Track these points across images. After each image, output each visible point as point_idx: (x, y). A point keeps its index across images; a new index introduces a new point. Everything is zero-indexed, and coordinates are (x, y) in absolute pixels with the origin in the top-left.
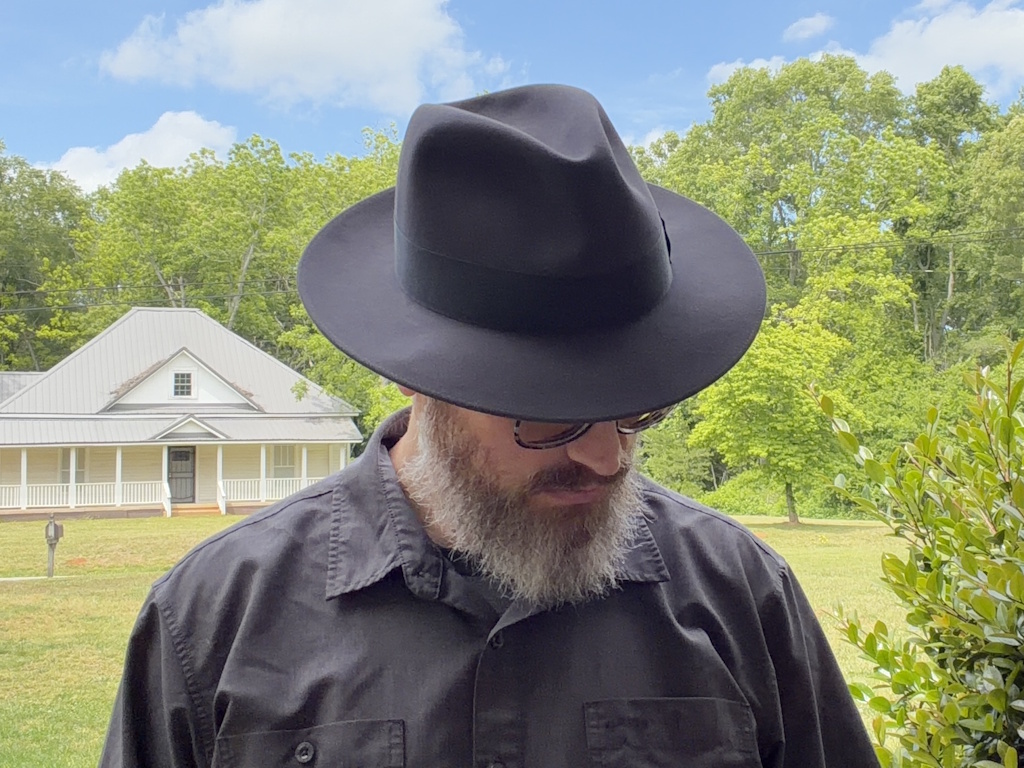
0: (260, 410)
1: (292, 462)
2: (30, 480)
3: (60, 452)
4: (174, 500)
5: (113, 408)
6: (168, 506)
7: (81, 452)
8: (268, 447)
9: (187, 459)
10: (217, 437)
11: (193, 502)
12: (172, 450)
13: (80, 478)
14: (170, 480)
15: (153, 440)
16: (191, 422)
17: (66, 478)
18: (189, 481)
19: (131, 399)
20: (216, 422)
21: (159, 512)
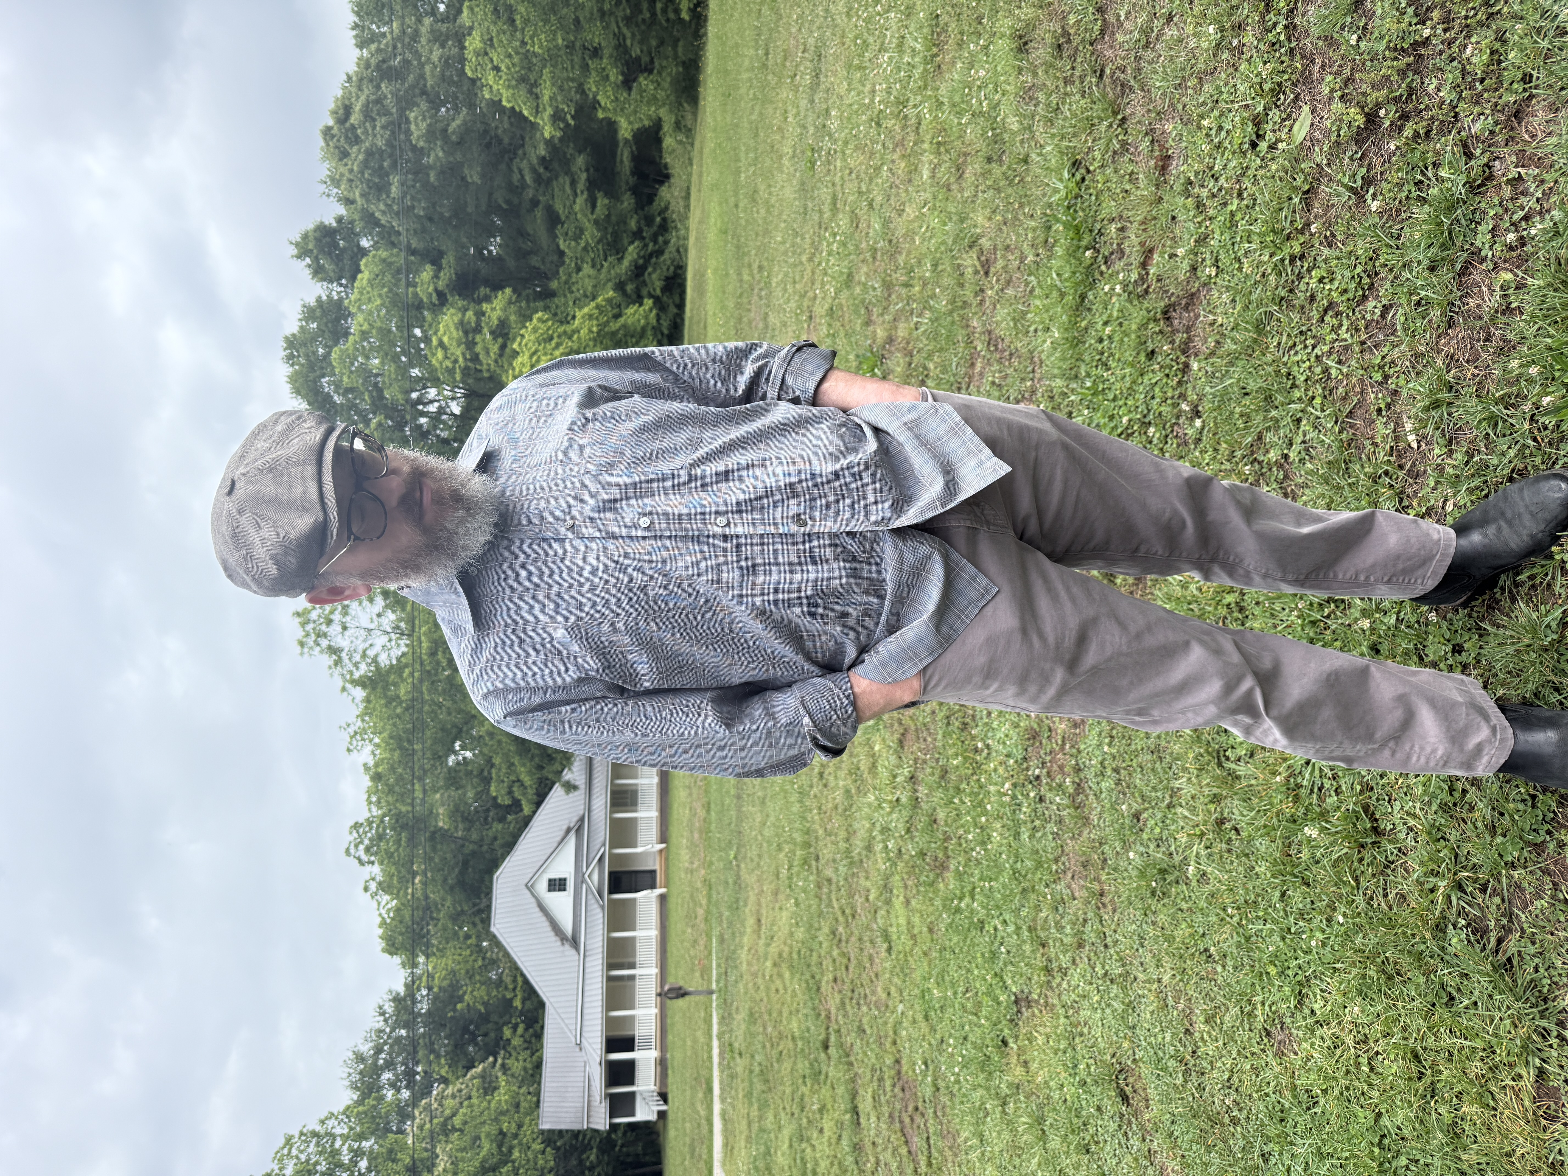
0: (582, 819)
1: (626, 792)
2: (632, 1007)
3: (612, 984)
4: (653, 886)
5: (574, 942)
6: (658, 891)
7: (611, 966)
8: (612, 812)
9: (619, 878)
10: (602, 854)
11: (655, 871)
12: (612, 891)
13: (632, 966)
14: (637, 891)
15: (602, 907)
16: (589, 876)
17: (632, 978)
18: (637, 875)
19: (568, 926)
20: (591, 856)
21: (663, 898)
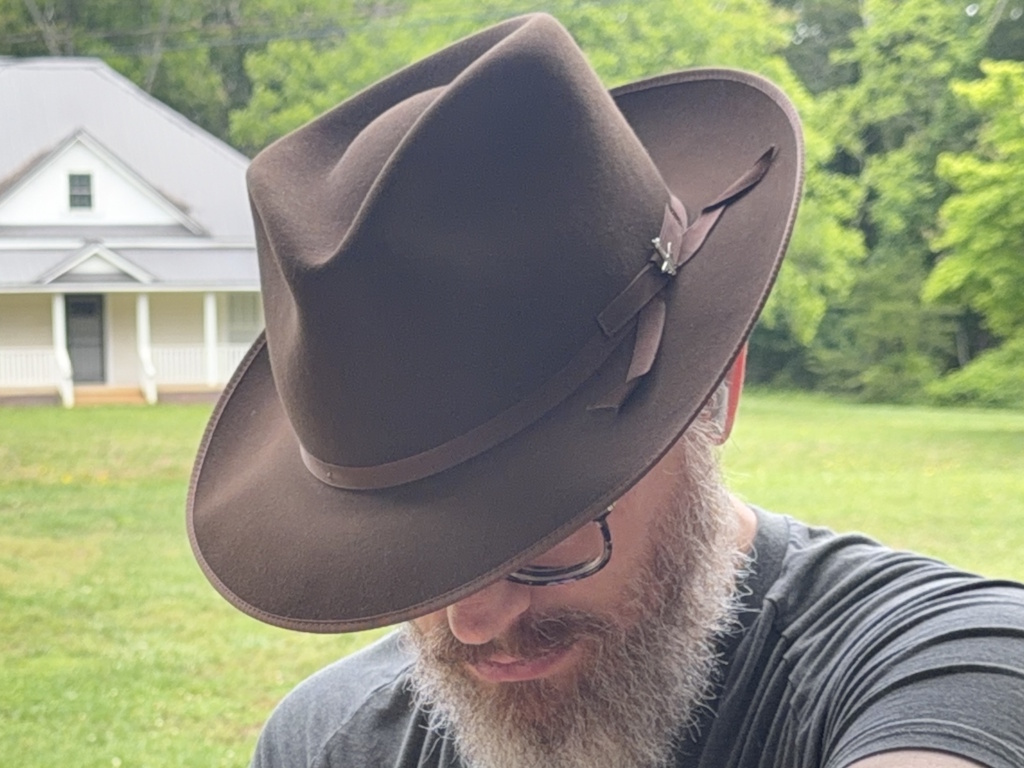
0: (203, 234)
4: (78, 378)
6: (67, 389)
8: (218, 295)
10: (137, 280)
12: (71, 300)
14: (70, 346)
15: (39, 282)
16: (96, 256)
18: (98, 350)
19: (2, 217)
20: (135, 256)
21: (54, 399)
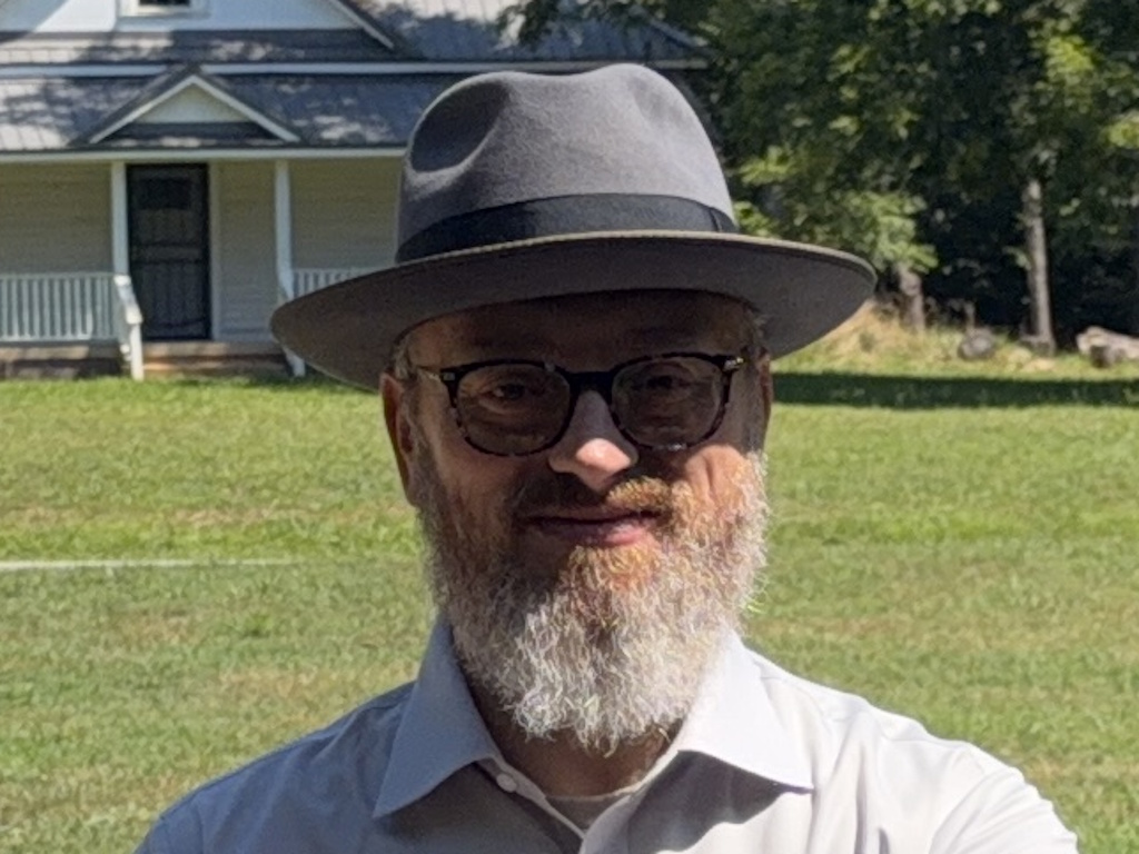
4: (150, 334)
6: (133, 348)
9: (183, 205)
10: (268, 135)
11: (206, 336)
12: (137, 175)
15: (81, 144)
16: (193, 87)
18: (191, 269)
